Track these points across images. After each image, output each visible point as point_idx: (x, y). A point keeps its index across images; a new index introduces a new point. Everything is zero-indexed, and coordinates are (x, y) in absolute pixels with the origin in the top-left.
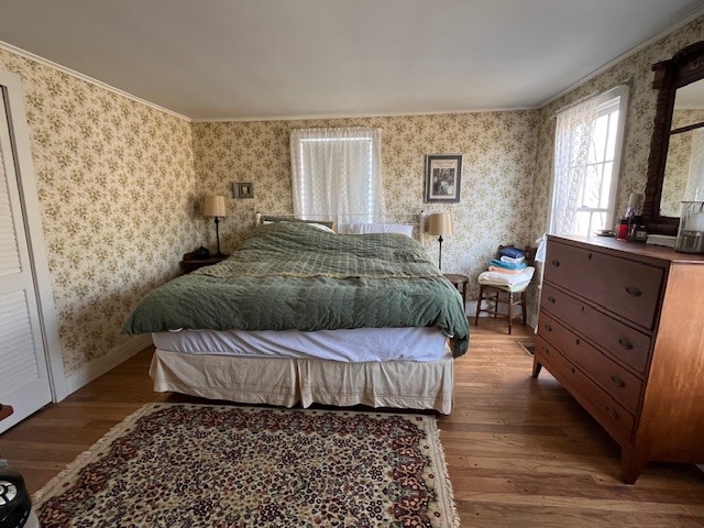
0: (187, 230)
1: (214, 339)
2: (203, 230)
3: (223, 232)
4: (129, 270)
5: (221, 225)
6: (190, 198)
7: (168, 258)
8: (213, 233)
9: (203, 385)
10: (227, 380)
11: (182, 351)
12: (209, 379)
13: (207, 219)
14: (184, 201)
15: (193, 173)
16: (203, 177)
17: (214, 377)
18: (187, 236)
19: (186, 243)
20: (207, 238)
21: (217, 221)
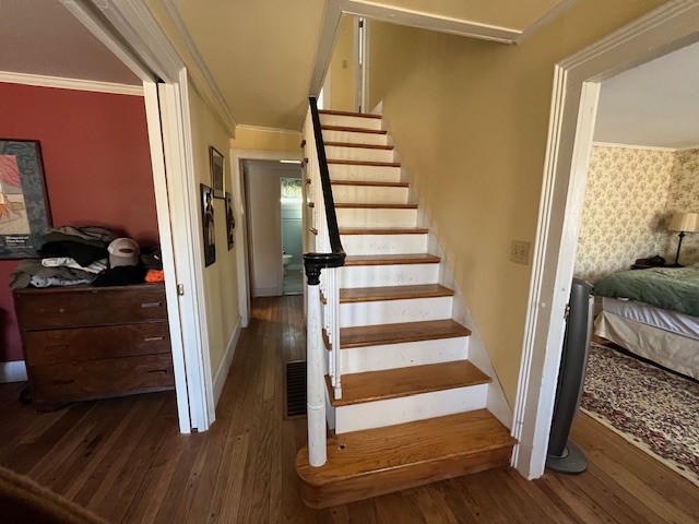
0: (646, 240)
1: (653, 314)
2: (663, 241)
3: (688, 245)
4: (590, 261)
5: (686, 239)
6: (657, 215)
7: (622, 260)
8: (674, 246)
9: (635, 343)
10: (657, 346)
11: (623, 315)
12: (641, 341)
13: (670, 233)
14: (649, 217)
15: (665, 194)
16: (676, 197)
17: (646, 341)
18: (644, 245)
19: (642, 251)
20: (666, 249)
21: (682, 235)
